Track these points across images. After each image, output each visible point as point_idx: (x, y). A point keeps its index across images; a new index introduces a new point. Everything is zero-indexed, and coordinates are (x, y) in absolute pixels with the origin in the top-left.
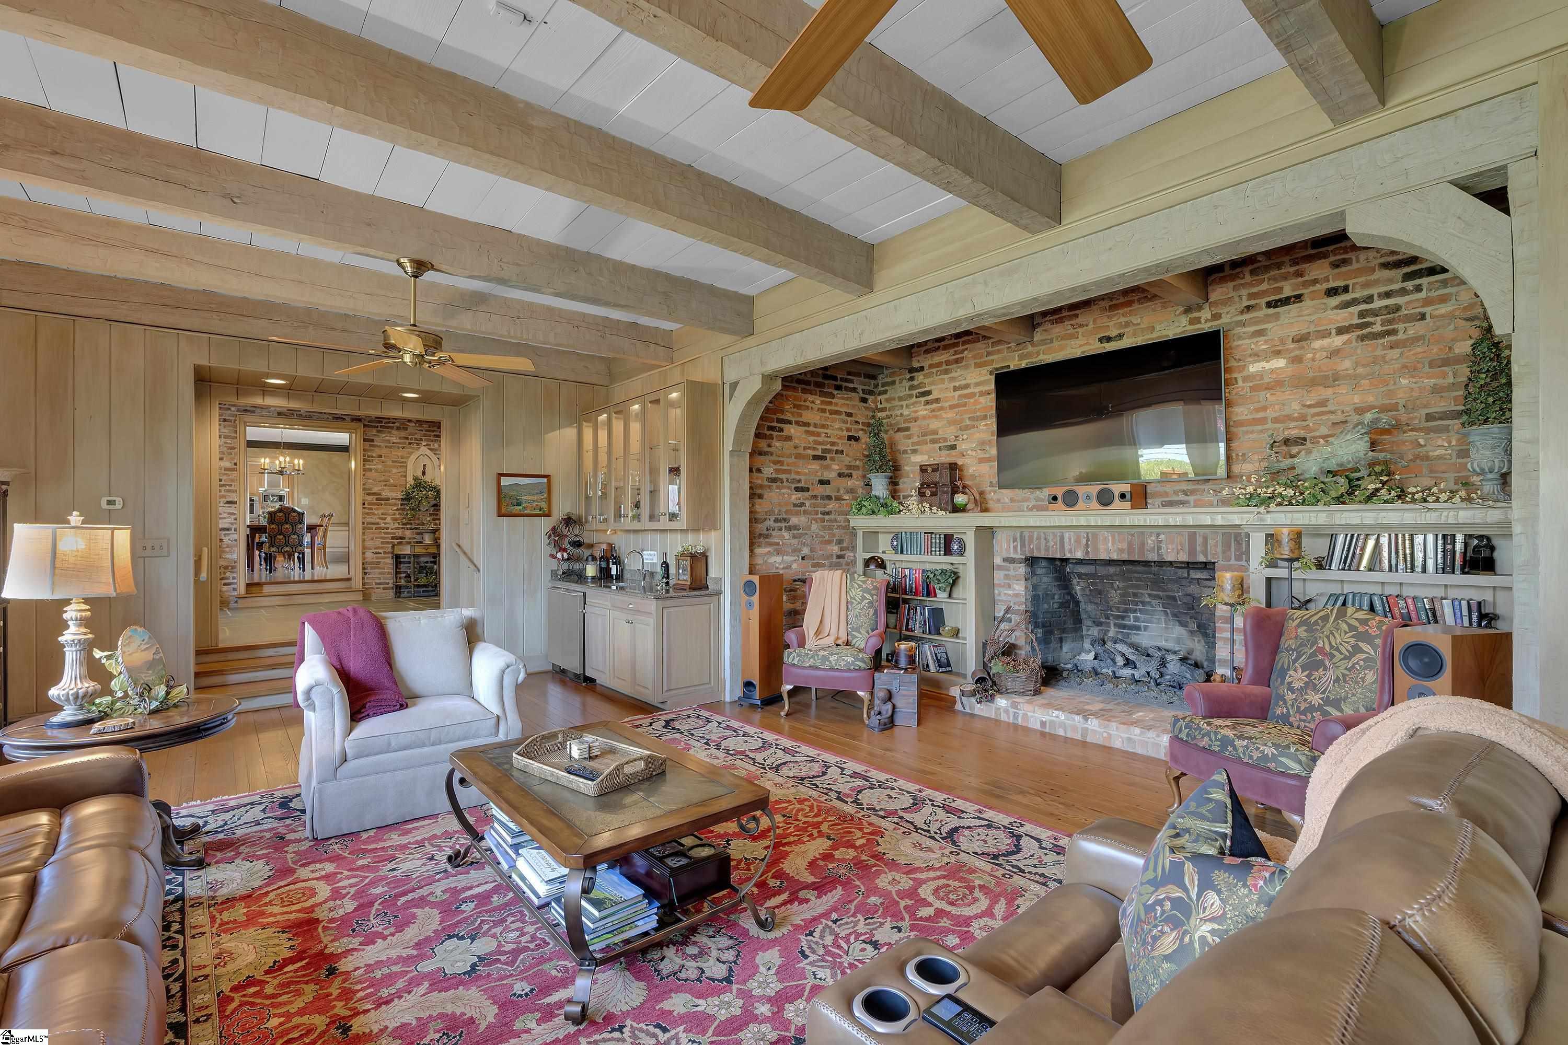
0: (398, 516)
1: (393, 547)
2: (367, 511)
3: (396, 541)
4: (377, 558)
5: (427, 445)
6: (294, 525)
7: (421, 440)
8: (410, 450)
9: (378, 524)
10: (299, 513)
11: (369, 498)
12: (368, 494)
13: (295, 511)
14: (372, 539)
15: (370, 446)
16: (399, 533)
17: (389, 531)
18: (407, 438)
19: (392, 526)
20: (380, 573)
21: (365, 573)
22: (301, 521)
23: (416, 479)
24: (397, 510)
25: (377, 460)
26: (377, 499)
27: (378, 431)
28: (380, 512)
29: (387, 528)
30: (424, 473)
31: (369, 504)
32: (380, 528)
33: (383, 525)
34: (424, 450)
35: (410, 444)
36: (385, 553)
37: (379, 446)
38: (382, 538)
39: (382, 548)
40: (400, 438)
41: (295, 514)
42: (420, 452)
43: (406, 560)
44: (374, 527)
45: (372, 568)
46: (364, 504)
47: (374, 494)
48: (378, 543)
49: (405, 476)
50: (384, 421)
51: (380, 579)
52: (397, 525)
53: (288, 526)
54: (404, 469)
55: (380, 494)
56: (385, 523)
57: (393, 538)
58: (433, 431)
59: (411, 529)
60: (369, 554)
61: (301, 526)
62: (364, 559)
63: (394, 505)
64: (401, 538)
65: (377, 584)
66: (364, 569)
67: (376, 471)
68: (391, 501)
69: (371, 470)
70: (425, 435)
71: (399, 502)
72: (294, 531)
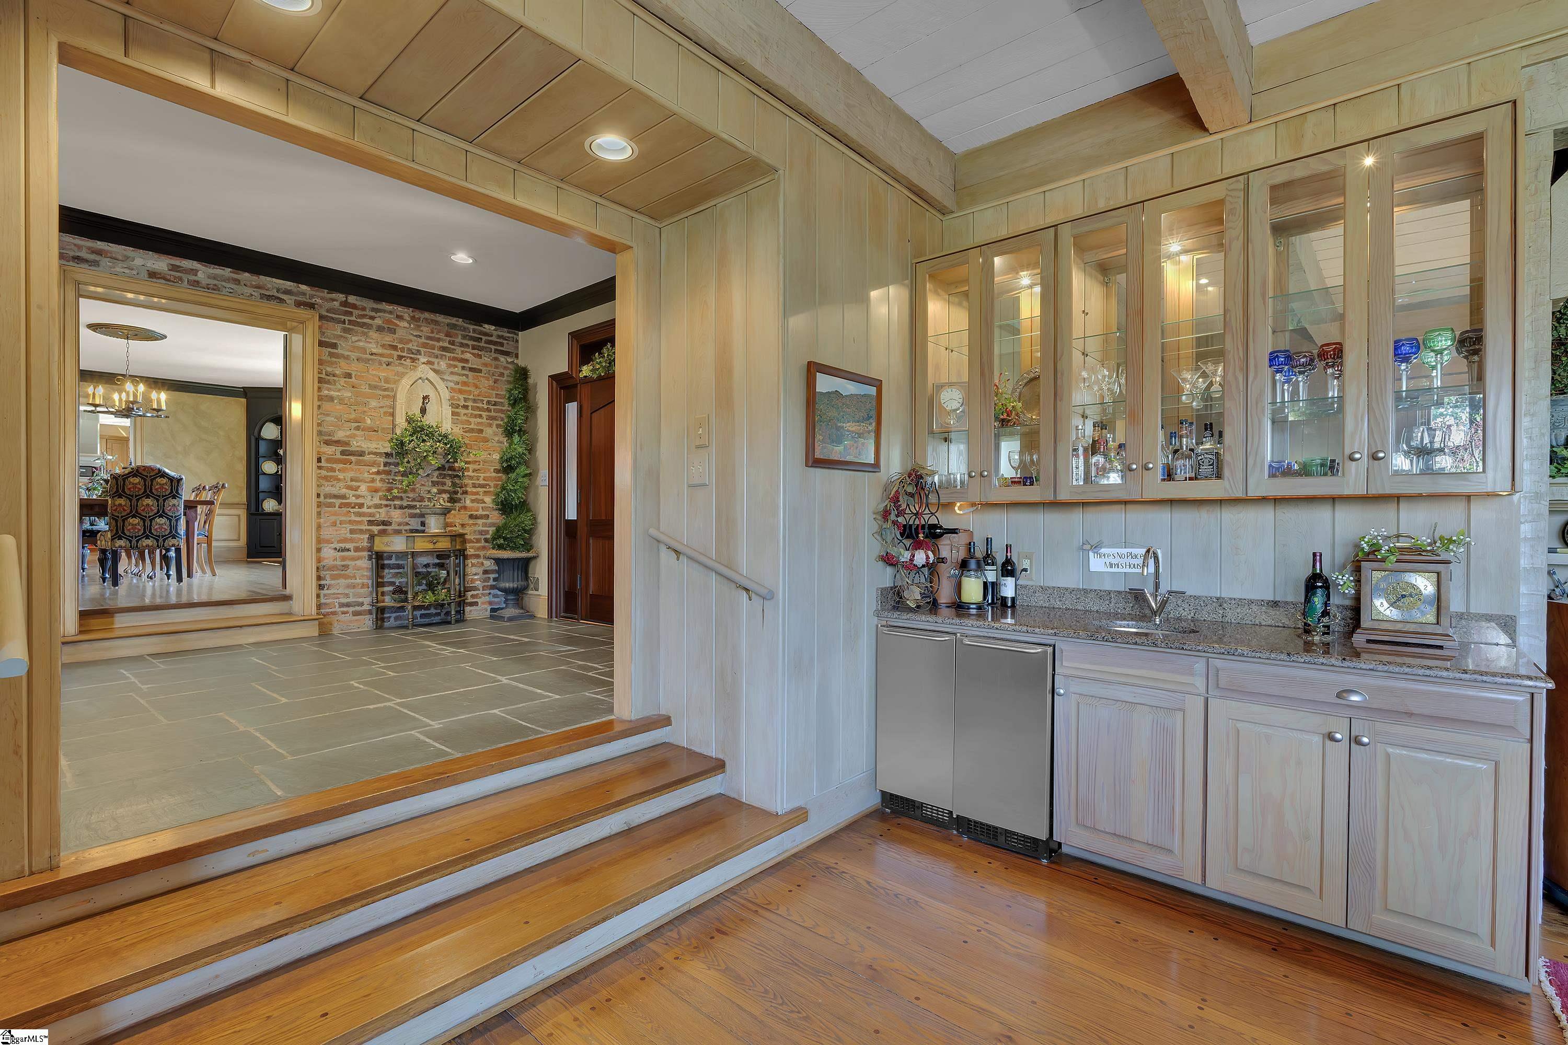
0: (378, 484)
1: (372, 538)
2: (324, 473)
3: (375, 529)
4: (343, 559)
5: (429, 363)
6: (162, 499)
7: (419, 352)
8: (400, 369)
9: (343, 497)
10: (171, 479)
11: (329, 450)
12: (327, 443)
13: (163, 475)
14: (334, 524)
15: (331, 355)
16: (382, 514)
17: (365, 510)
18: (395, 348)
19: (368, 502)
20: (348, 586)
21: (321, 587)
22: (175, 494)
23: (409, 420)
24: (378, 473)
25: (342, 380)
26: (343, 453)
27: (345, 330)
28: (350, 475)
29: (361, 506)
30: (423, 411)
31: (328, 460)
32: (348, 505)
33: (353, 500)
34: (423, 370)
35: (400, 357)
36: (357, 549)
37: (347, 358)
38: (350, 522)
39: (352, 540)
40: (383, 346)
41: (164, 481)
42: (418, 374)
43: (393, 561)
44: (338, 502)
45: (334, 577)
46: (319, 460)
47: (338, 443)
48: (344, 531)
49: (393, 415)
50: (356, 312)
51: (347, 595)
52: (376, 501)
53: (149, 501)
54: (388, 402)
55: (347, 444)
56: (358, 497)
57: (371, 523)
58: (438, 340)
59: (402, 507)
60: (328, 553)
61: (175, 501)
62: (319, 560)
63: (373, 464)
64: (384, 523)
65: (342, 605)
66: (319, 578)
67: (341, 401)
68: (367, 458)
69: (331, 399)
70: (425, 345)
71: (382, 460)
72: (158, 512)
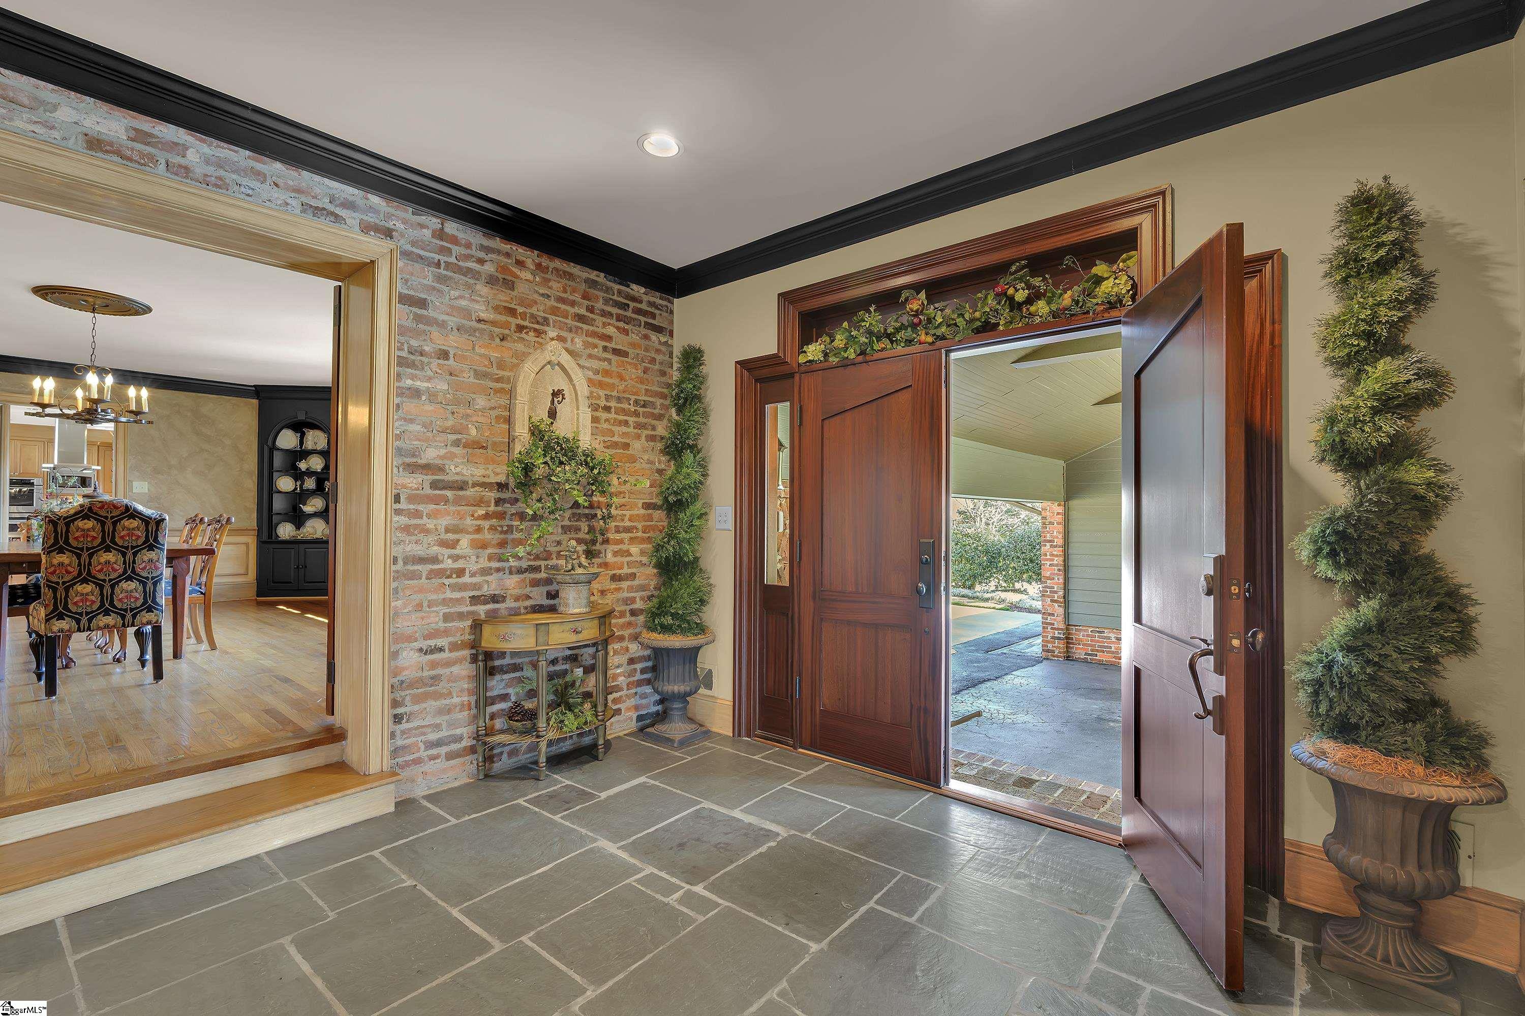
0: (487, 536)
1: (477, 626)
2: (404, 521)
3: (482, 610)
4: (434, 665)
5: (560, 339)
7: (546, 321)
8: (520, 347)
9: (434, 560)
10: (145, 520)
11: (412, 480)
12: (410, 468)
13: (133, 514)
14: (419, 606)
15: (418, 318)
16: (491, 585)
17: (466, 579)
18: (512, 312)
19: (472, 565)
20: (441, 712)
21: (399, 717)
22: (152, 542)
23: (536, 432)
24: (487, 516)
25: (436, 360)
26: (433, 485)
27: (440, 279)
28: (444, 522)
29: (461, 572)
30: (552, 414)
31: (412, 498)
32: (441, 573)
33: (449, 564)
34: (554, 351)
35: (520, 328)
36: (454, 647)
37: (442, 323)
38: (445, 602)
39: (446, 632)
40: (494, 307)
41: (134, 523)
42: (547, 356)
44: (425, 567)
45: (415, 698)
46: (399, 497)
47: (426, 468)
48: (435, 618)
49: (509, 421)
50: (456, 250)
51: (437, 727)
52: (484, 563)
53: (110, 556)
54: (504, 401)
55: (440, 466)
56: (456, 558)
57: (475, 600)
58: (573, 304)
59: (520, 571)
60: (409, 658)
61: (152, 555)
62: (394, 672)
63: (480, 502)
64: (495, 599)
65: (429, 744)
66: (394, 703)
67: (433, 393)
68: (469, 491)
70: (554, 311)
71: (492, 495)
72: (125, 571)
